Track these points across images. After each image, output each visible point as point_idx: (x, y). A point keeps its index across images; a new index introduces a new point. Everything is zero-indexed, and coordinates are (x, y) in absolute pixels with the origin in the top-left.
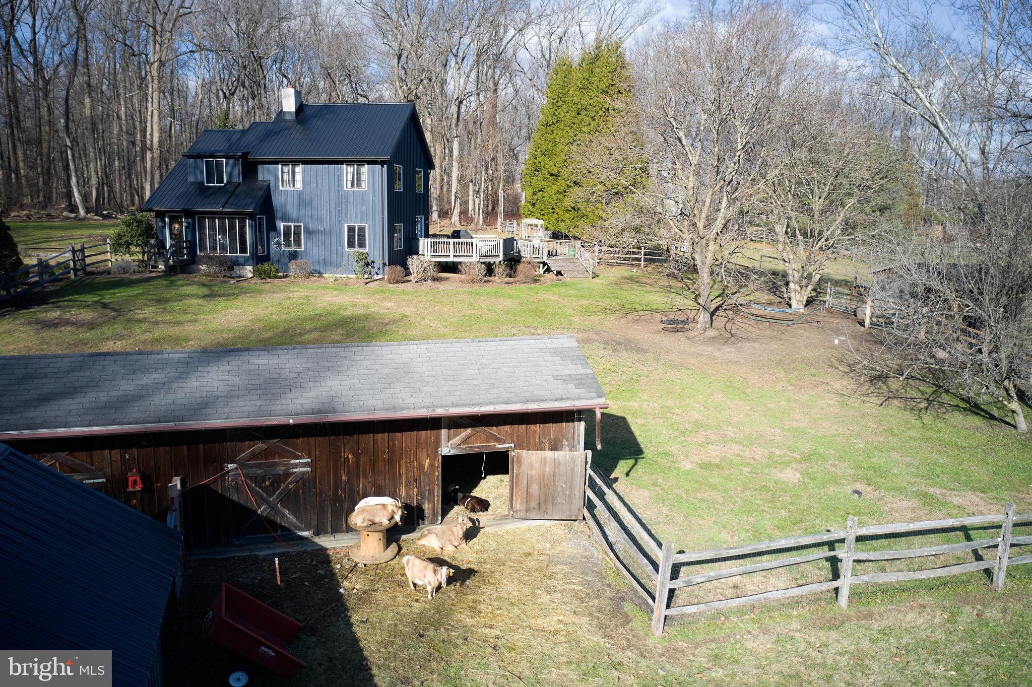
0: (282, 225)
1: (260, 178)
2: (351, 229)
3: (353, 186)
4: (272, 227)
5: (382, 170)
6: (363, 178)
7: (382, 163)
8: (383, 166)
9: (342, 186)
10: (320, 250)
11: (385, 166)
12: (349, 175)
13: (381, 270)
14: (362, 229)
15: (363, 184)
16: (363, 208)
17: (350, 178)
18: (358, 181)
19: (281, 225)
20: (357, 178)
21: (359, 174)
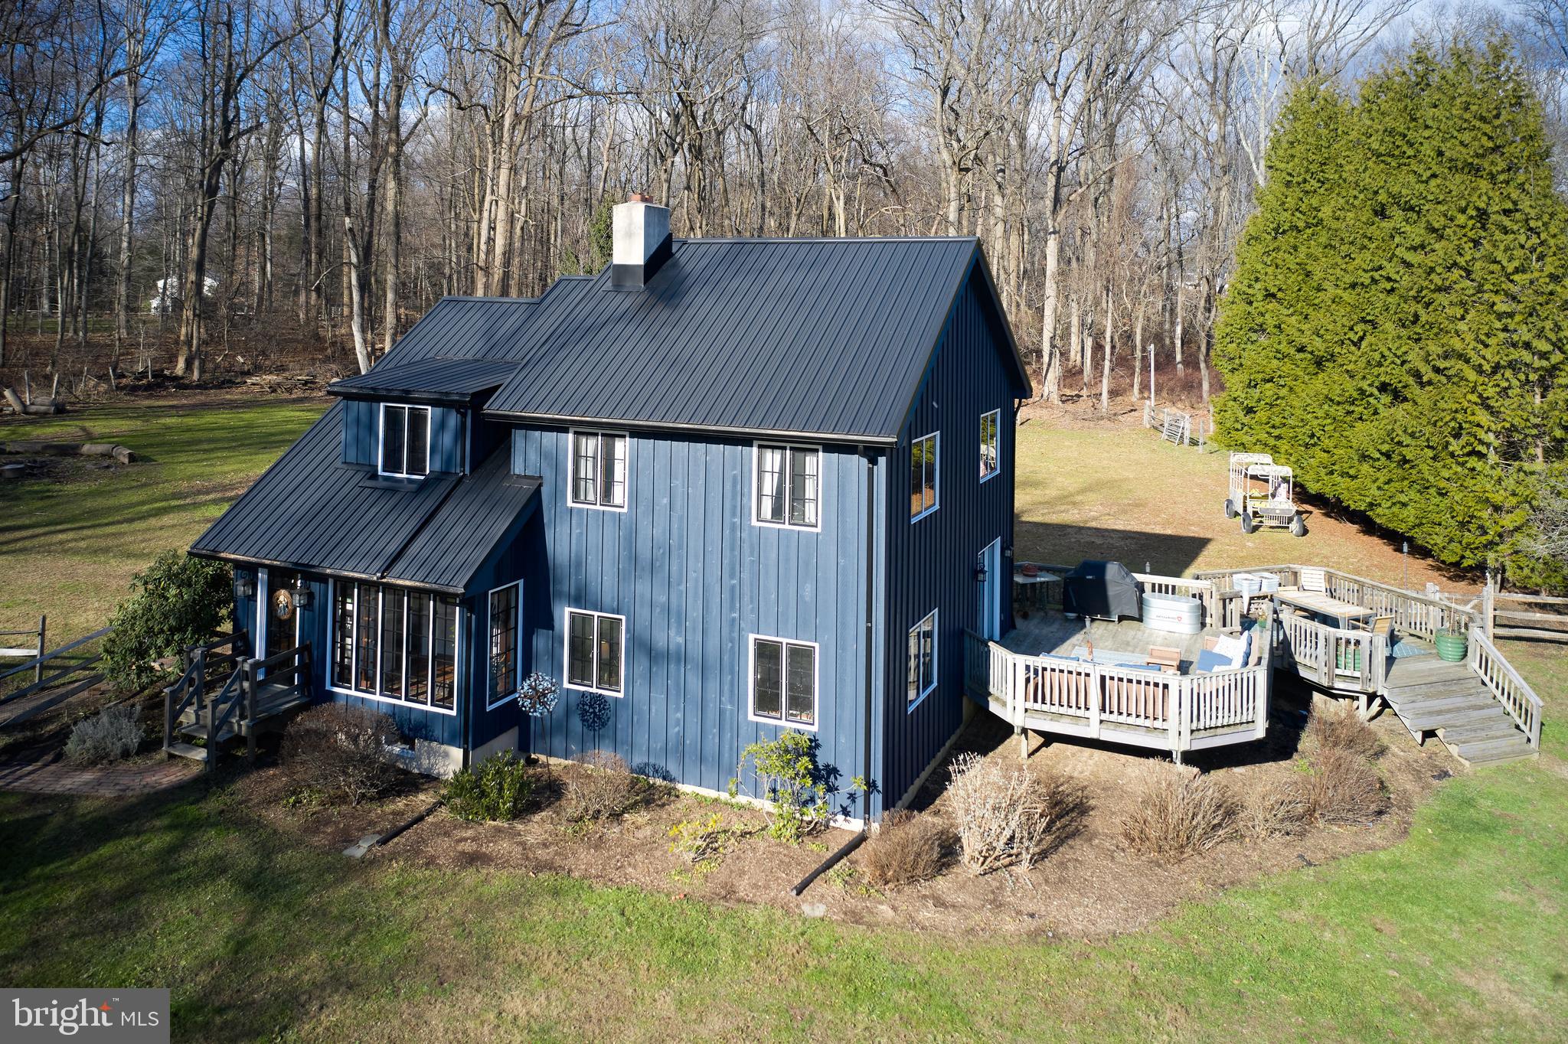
0: (567, 610)
1: (518, 468)
2: (767, 653)
3: (777, 512)
4: (541, 618)
5: (871, 472)
6: (810, 493)
7: (872, 453)
8: (873, 461)
9: (742, 511)
10: (672, 706)
11: (882, 461)
12: (768, 477)
13: (860, 801)
14: (803, 657)
15: (810, 509)
16: (808, 590)
17: (769, 486)
18: (793, 500)
19: (565, 615)
20: (793, 491)
21: (798, 477)
